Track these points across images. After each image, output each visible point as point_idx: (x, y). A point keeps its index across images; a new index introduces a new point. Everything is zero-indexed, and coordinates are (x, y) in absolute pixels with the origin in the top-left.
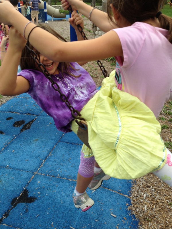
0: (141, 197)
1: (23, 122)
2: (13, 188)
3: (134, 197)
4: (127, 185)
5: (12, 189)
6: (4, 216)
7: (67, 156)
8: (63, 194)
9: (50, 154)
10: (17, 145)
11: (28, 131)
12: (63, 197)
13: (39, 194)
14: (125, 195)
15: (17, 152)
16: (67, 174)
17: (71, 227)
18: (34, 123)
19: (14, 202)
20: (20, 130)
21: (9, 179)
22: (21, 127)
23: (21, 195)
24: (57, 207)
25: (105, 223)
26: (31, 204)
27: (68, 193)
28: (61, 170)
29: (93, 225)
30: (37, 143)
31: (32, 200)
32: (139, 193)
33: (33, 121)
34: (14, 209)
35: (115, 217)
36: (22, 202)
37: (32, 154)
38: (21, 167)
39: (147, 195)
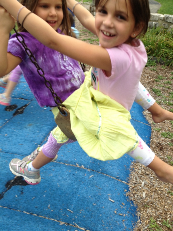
0: (140, 185)
1: (15, 106)
2: (7, 171)
3: (132, 183)
4: (125, 172)
8: (60, 178)
9: (45, 140)
10: (10, 129)
11: (21, 115)
12: (59, 180)
14: (123, 182)
15: (10, 136)
16: (64, 159)
17: (68, 210)
18: (28, 107)
19: (9, 185)
20: (12, 114)
21: (2, 162)
22: (14, 111)
23: (15, 177)
24: (54, 191)
25: (103, 207)
26: (26, 187)
27: (65, 177)
29: (91, 209)
30: (31, 128)
32: (138, 180)
33: (26, 106)
34: (8, 191)
35: (113, 202)
36: (17, 185)
37: (26, 138)
38: (14, 150)
39: (146, 182)
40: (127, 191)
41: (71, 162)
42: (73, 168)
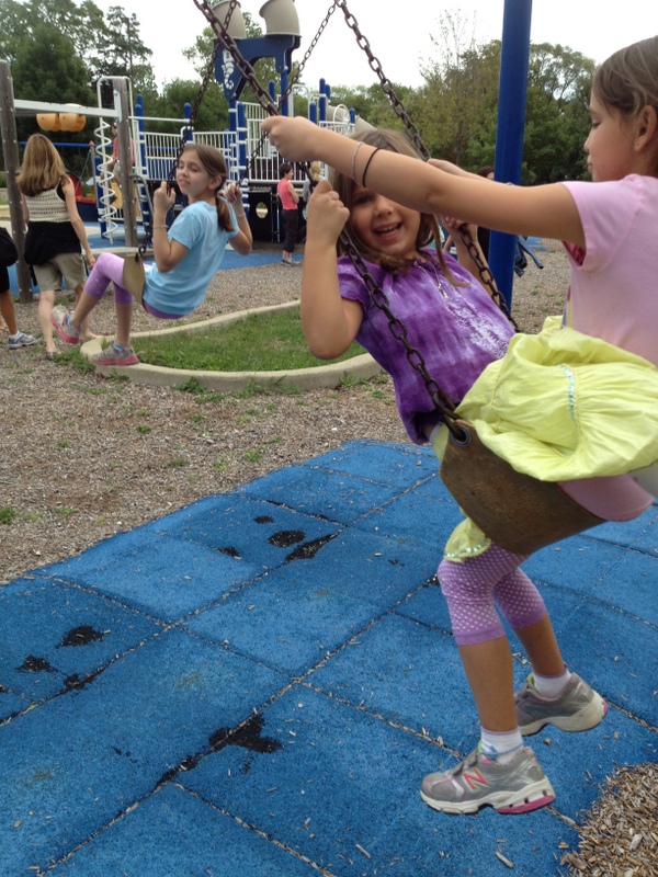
0: (622, 841)
1: (299, 536)
2: (225, 701)
3: (595, 831)
5: (224, 705)
6: (184, 764)
7: (402, 658)
8: (362, 757)
9: (353, 641)
10: (267, 595)
11: (306, 562)
12: (358, 762)
13: (291, 736)
14: (563, 817)
15: (261, 613)
16: (389, 707)
17: (358, 846)
18: (330, 544)
19: (218, 739)
20: (285, 555)
21: (220, 675)
22: (290, 549)
23: (241, 725)
24: (333, 785)
25: (471, 870)
26: (261, 756)
27: (376, 758)
28: (373, 690)
29: (429, 863)
30: (323, 602)
31: (268, 746)
32: (620, 826)
33: (327, 538)
34: (213, 754)
35: (508, 867)
36: (239, 744)
37: (300, 626)
38: (260, 653)
39: (647, 838)
40: (570, 850)
41: (408, 721)
42: (408, 739)
